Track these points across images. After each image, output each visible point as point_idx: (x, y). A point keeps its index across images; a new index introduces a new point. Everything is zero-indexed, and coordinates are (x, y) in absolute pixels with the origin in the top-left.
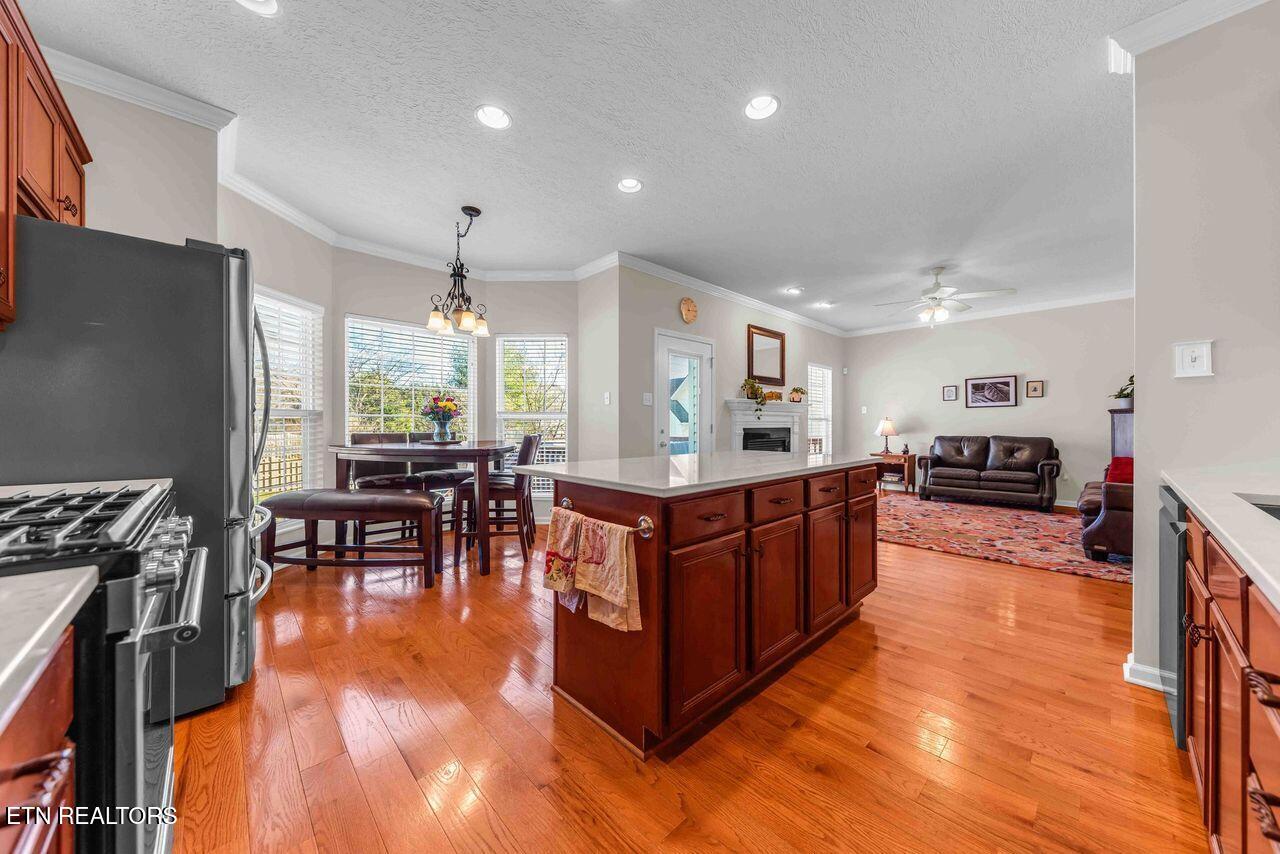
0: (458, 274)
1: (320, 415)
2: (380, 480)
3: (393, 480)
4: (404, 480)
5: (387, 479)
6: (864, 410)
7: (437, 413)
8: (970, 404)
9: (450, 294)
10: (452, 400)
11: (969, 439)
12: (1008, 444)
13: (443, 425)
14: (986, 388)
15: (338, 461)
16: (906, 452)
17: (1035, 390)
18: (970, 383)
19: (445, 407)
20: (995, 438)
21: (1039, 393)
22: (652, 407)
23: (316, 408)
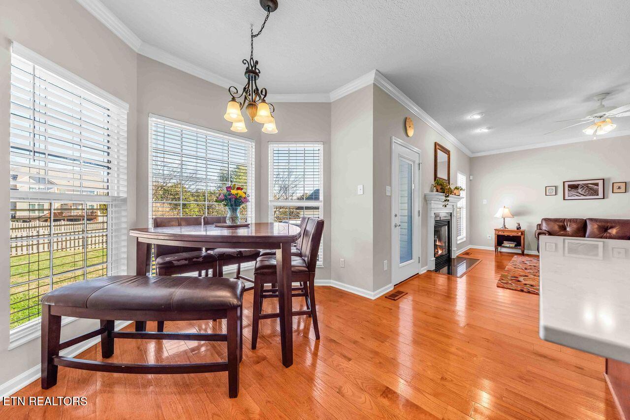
0: (252, 72)
1: (124, 200)
2: (178, 260)
3: (190, 259)
4: (201, 259)
5: (186, 259)
6: (485, 202)
7: (230, 199)
8: (567, 197)
9: (245, 88)
10: (242, 189)
11: (570, 220)
12: (603, 224)
13: (234, 210)
14: (579, 187)
15: (139, 244)
16: (519, 228)
17: (619, 188)
18: (566, 184)
19: (237, 194)
20: (591, 220)
21: (623, 189)
22: (390, 197)
23: (121, 195)
